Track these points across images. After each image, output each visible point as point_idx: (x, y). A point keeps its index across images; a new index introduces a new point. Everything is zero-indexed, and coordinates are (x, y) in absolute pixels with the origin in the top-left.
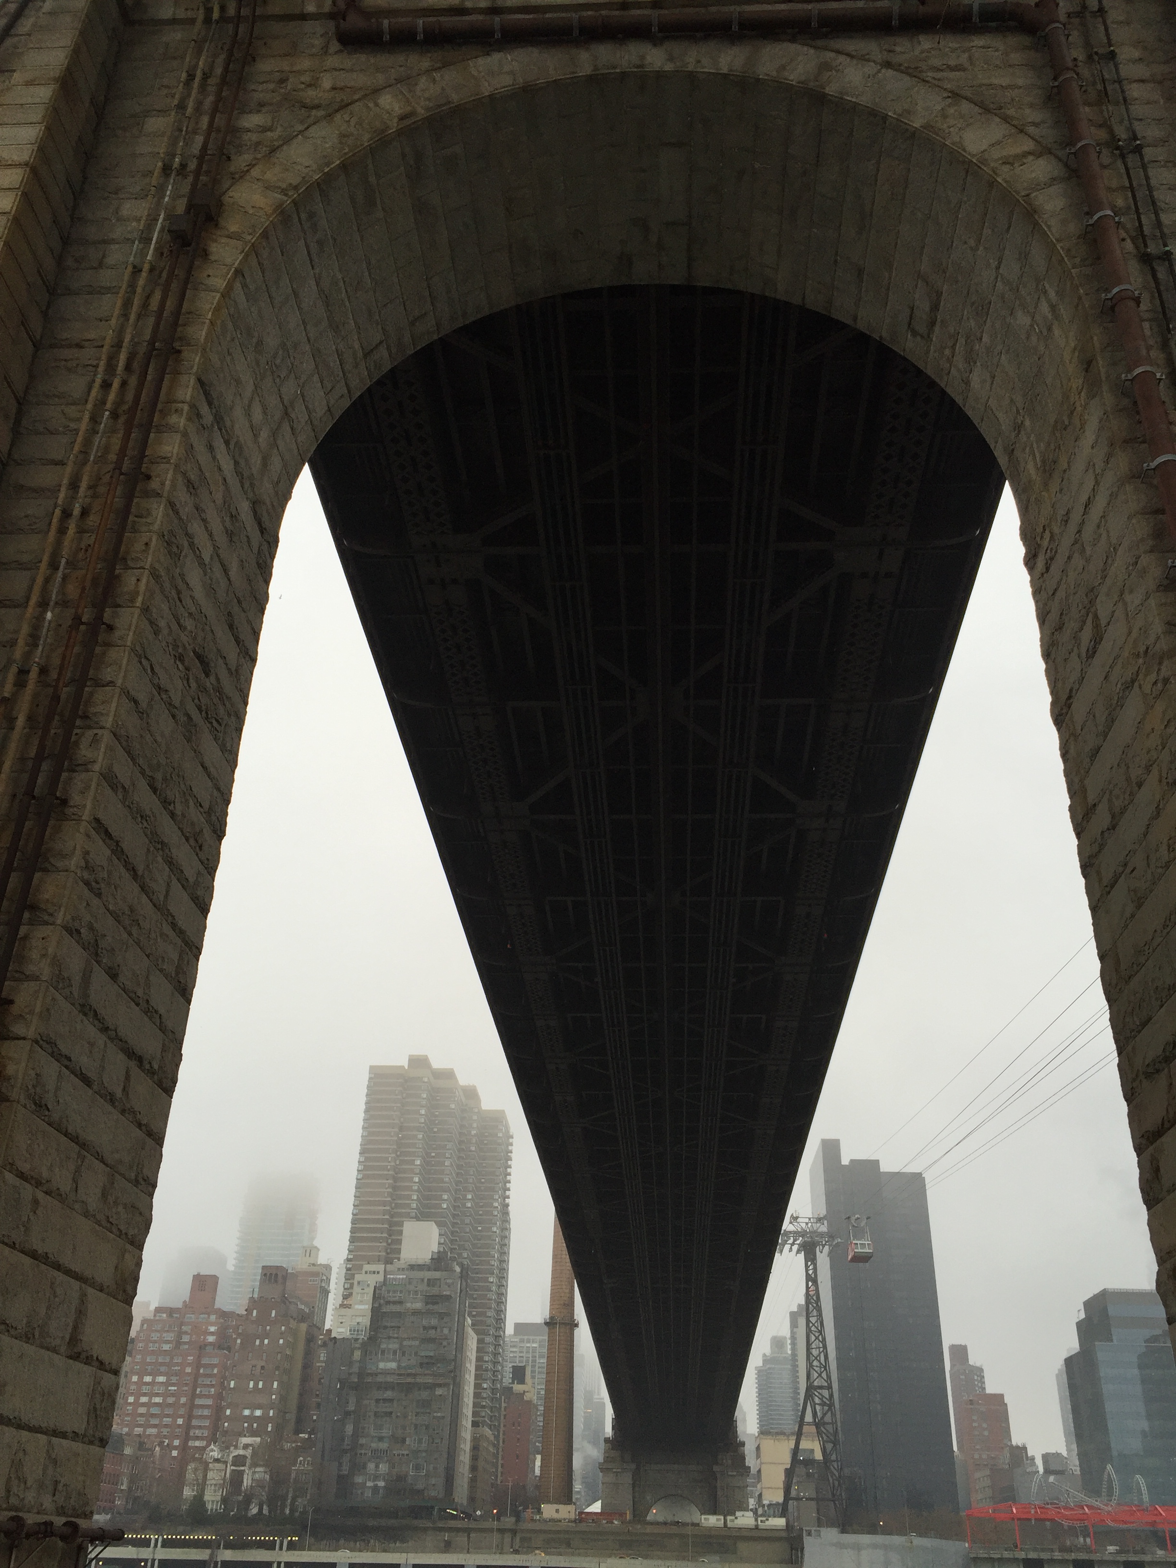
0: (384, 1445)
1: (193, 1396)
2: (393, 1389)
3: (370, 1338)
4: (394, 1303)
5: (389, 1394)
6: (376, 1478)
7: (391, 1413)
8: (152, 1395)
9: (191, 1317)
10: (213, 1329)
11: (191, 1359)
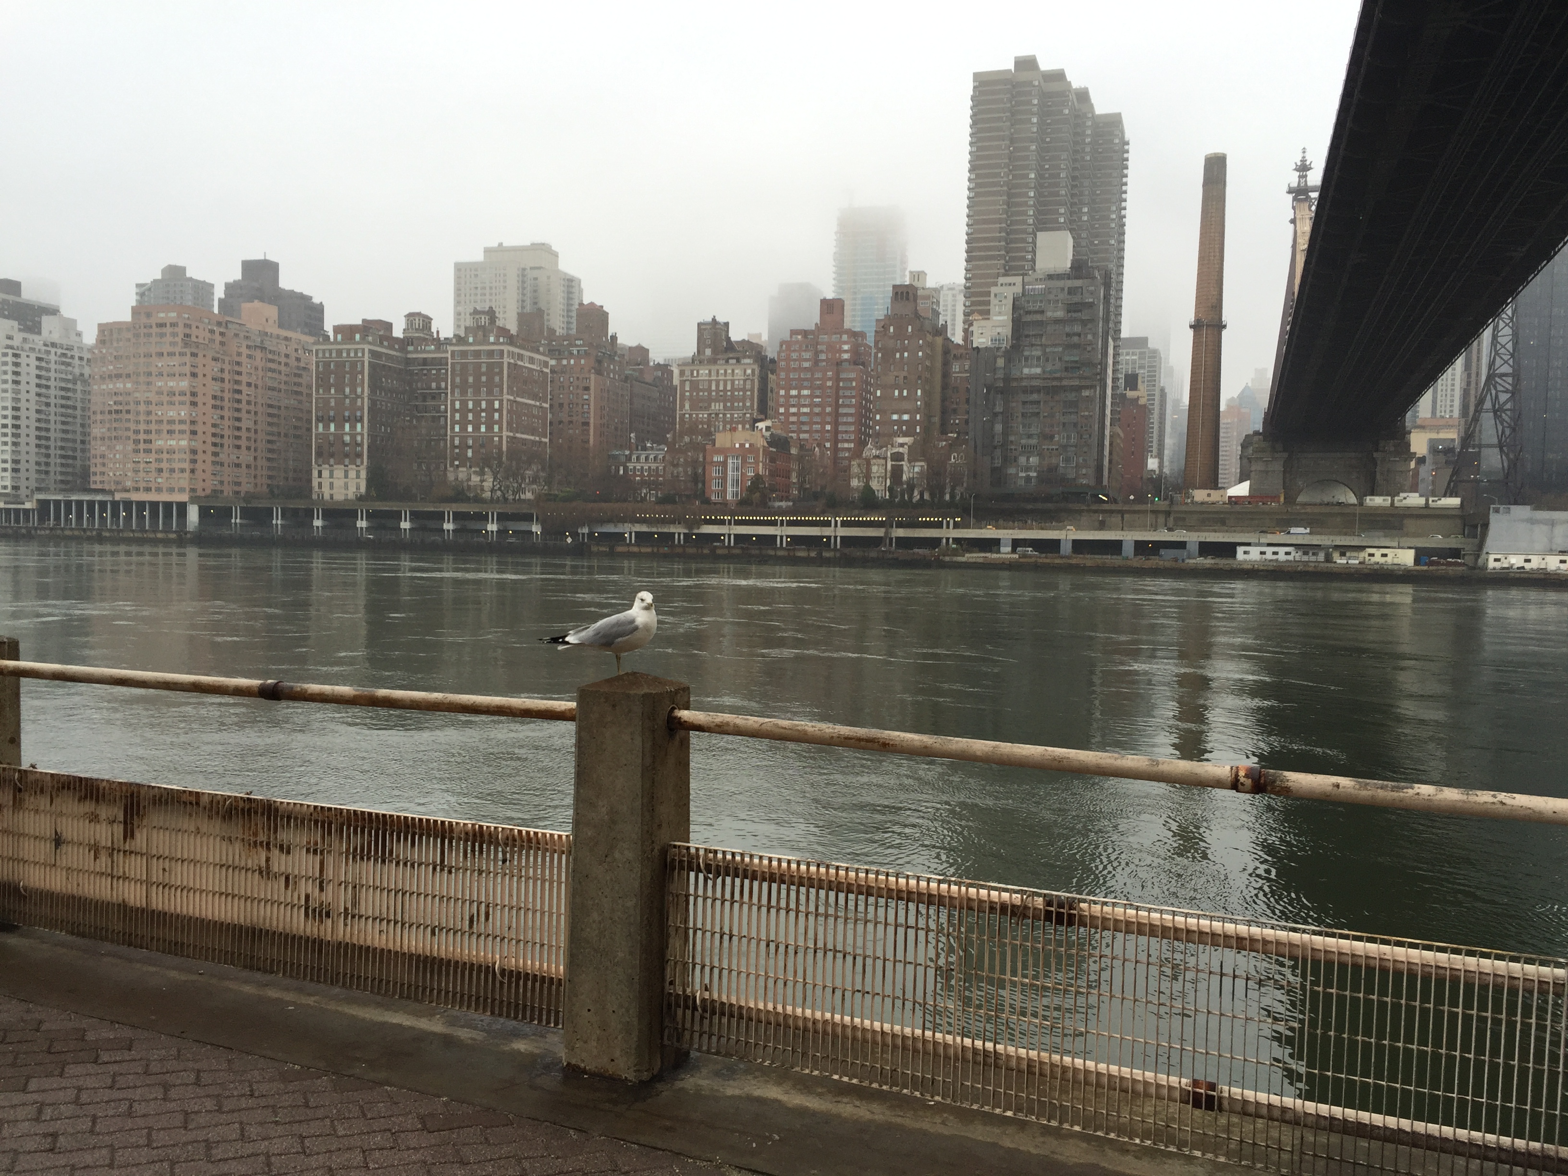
0: (1033, 442)
1: (837, 406)
2: (1039, 391)
3: (1012, 347)
4: (1036, 312)
5: (1035, 397)
6: (1028, 469)
7: (1038, 413)
8: (799, 406)
9: (825, 337)
10: (846, 347)
11: (830, 374)
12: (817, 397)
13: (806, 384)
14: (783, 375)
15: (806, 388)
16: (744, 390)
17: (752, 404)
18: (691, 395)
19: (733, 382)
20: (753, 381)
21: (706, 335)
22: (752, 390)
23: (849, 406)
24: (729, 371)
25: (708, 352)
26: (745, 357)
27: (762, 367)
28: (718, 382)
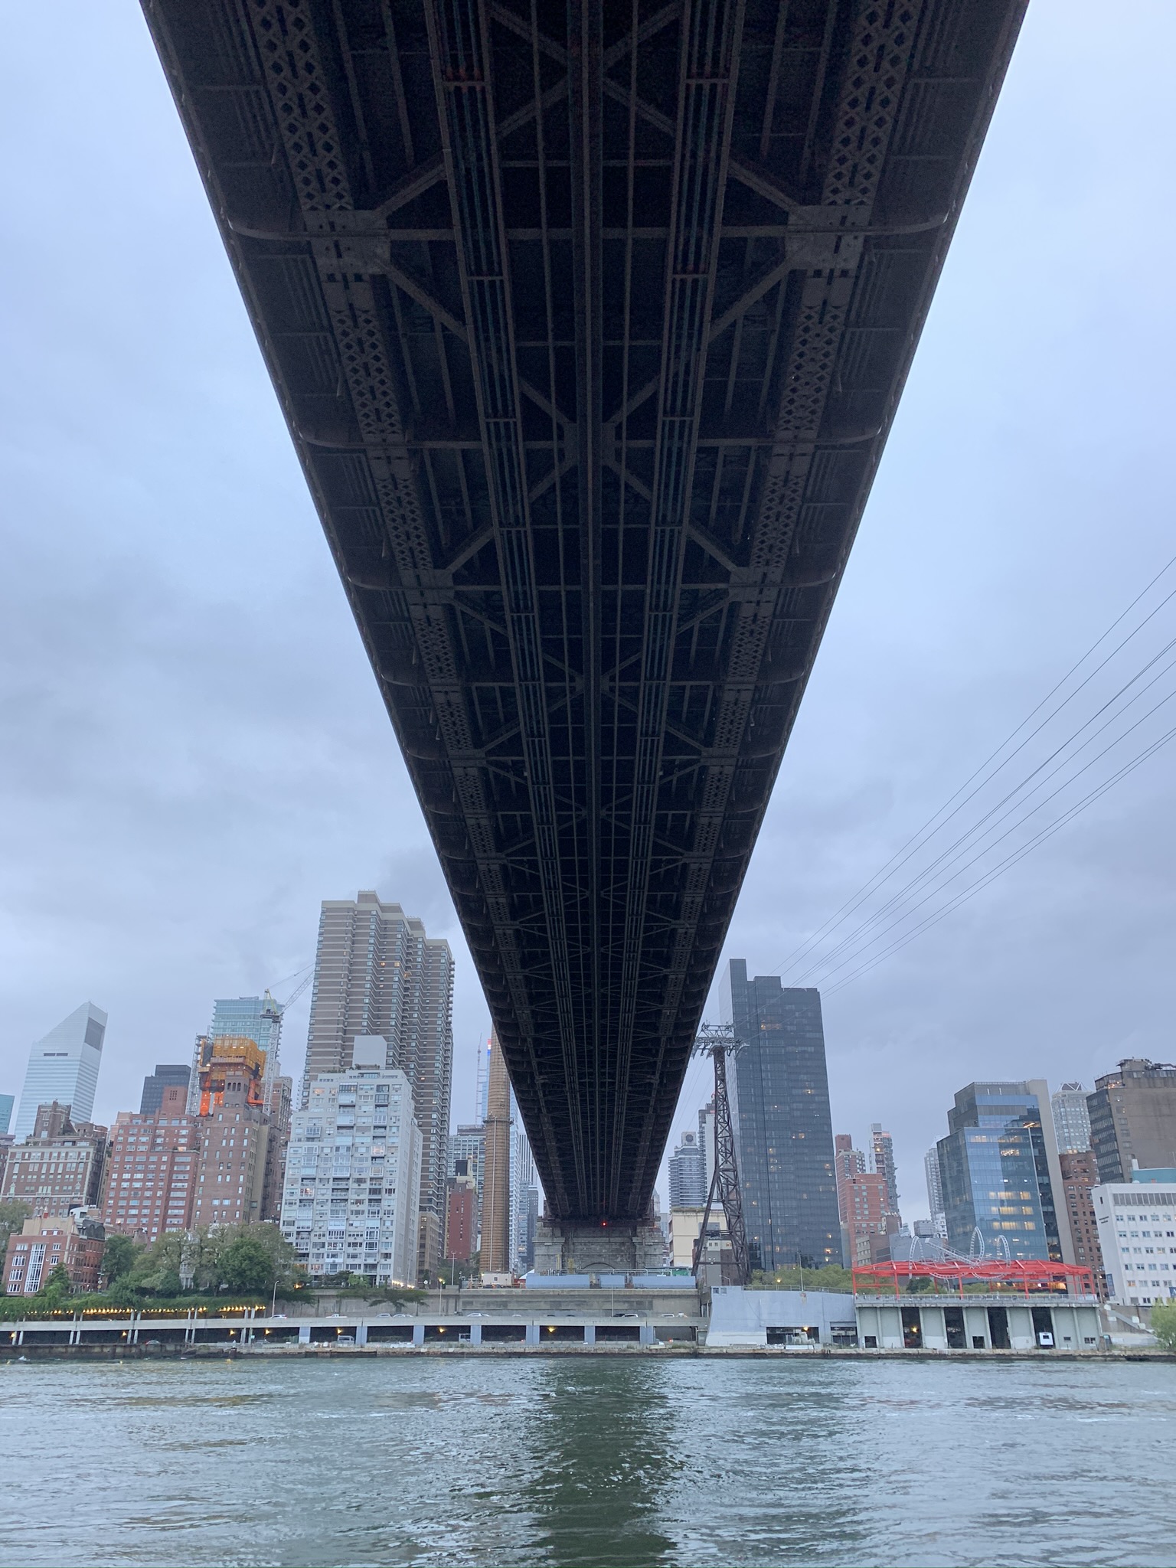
0: (340, 1227)
1: (169, 1190)
4: (347, 1106)
8: (130, 1190)
9: (165, 1122)
10: (184, 1132)
11: (165, 1159)
12: (150, 1180)
13: (140, 1167)
14: (117, 1159)
15: (140, 1172)
16: (76, 1174)
17: (83, 1187)
18: (19, 1178)
19: (65, 1165)
20: (86, 1164)
21: (46, 1117)
22: (84, 1174)
23: (180, 1190)
24: (63, 1155)
25: (45, 1134)
26: (82, 1140)
27: (99, 1151)
28: (49, 1165)
